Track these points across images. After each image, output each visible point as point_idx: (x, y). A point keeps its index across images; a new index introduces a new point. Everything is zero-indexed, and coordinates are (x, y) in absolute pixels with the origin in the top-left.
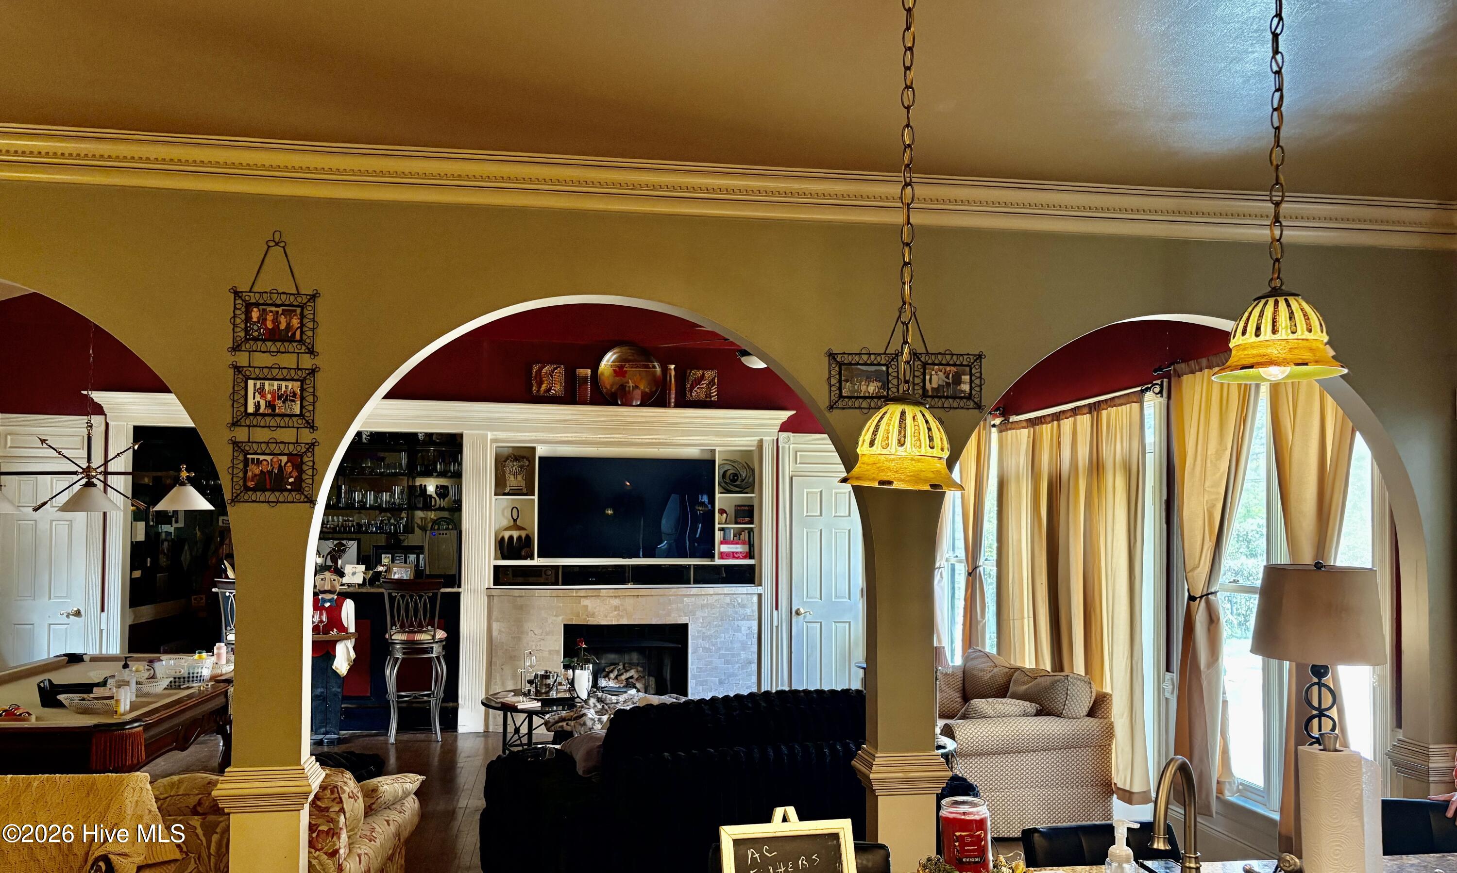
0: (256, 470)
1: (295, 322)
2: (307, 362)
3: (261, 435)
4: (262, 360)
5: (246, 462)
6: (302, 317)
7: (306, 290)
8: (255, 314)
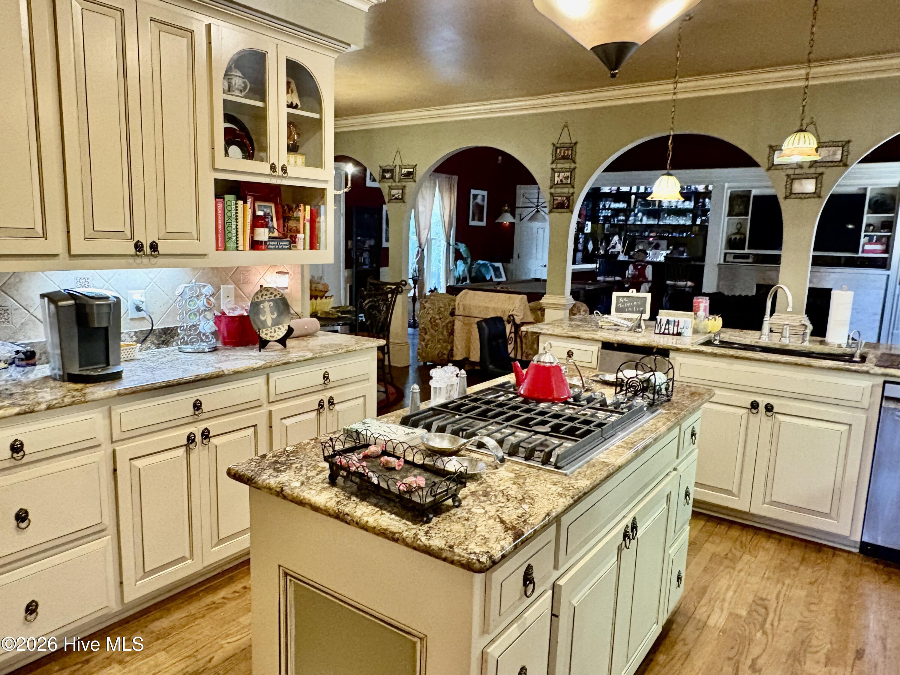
0: (556, 202)
1: (570, 152)
2: (573, 165)
3: (559, 190)
4: (559, 166)
5: (554, 200)
6: (572, 150)
7: (574, 141)
8: (558, 151)
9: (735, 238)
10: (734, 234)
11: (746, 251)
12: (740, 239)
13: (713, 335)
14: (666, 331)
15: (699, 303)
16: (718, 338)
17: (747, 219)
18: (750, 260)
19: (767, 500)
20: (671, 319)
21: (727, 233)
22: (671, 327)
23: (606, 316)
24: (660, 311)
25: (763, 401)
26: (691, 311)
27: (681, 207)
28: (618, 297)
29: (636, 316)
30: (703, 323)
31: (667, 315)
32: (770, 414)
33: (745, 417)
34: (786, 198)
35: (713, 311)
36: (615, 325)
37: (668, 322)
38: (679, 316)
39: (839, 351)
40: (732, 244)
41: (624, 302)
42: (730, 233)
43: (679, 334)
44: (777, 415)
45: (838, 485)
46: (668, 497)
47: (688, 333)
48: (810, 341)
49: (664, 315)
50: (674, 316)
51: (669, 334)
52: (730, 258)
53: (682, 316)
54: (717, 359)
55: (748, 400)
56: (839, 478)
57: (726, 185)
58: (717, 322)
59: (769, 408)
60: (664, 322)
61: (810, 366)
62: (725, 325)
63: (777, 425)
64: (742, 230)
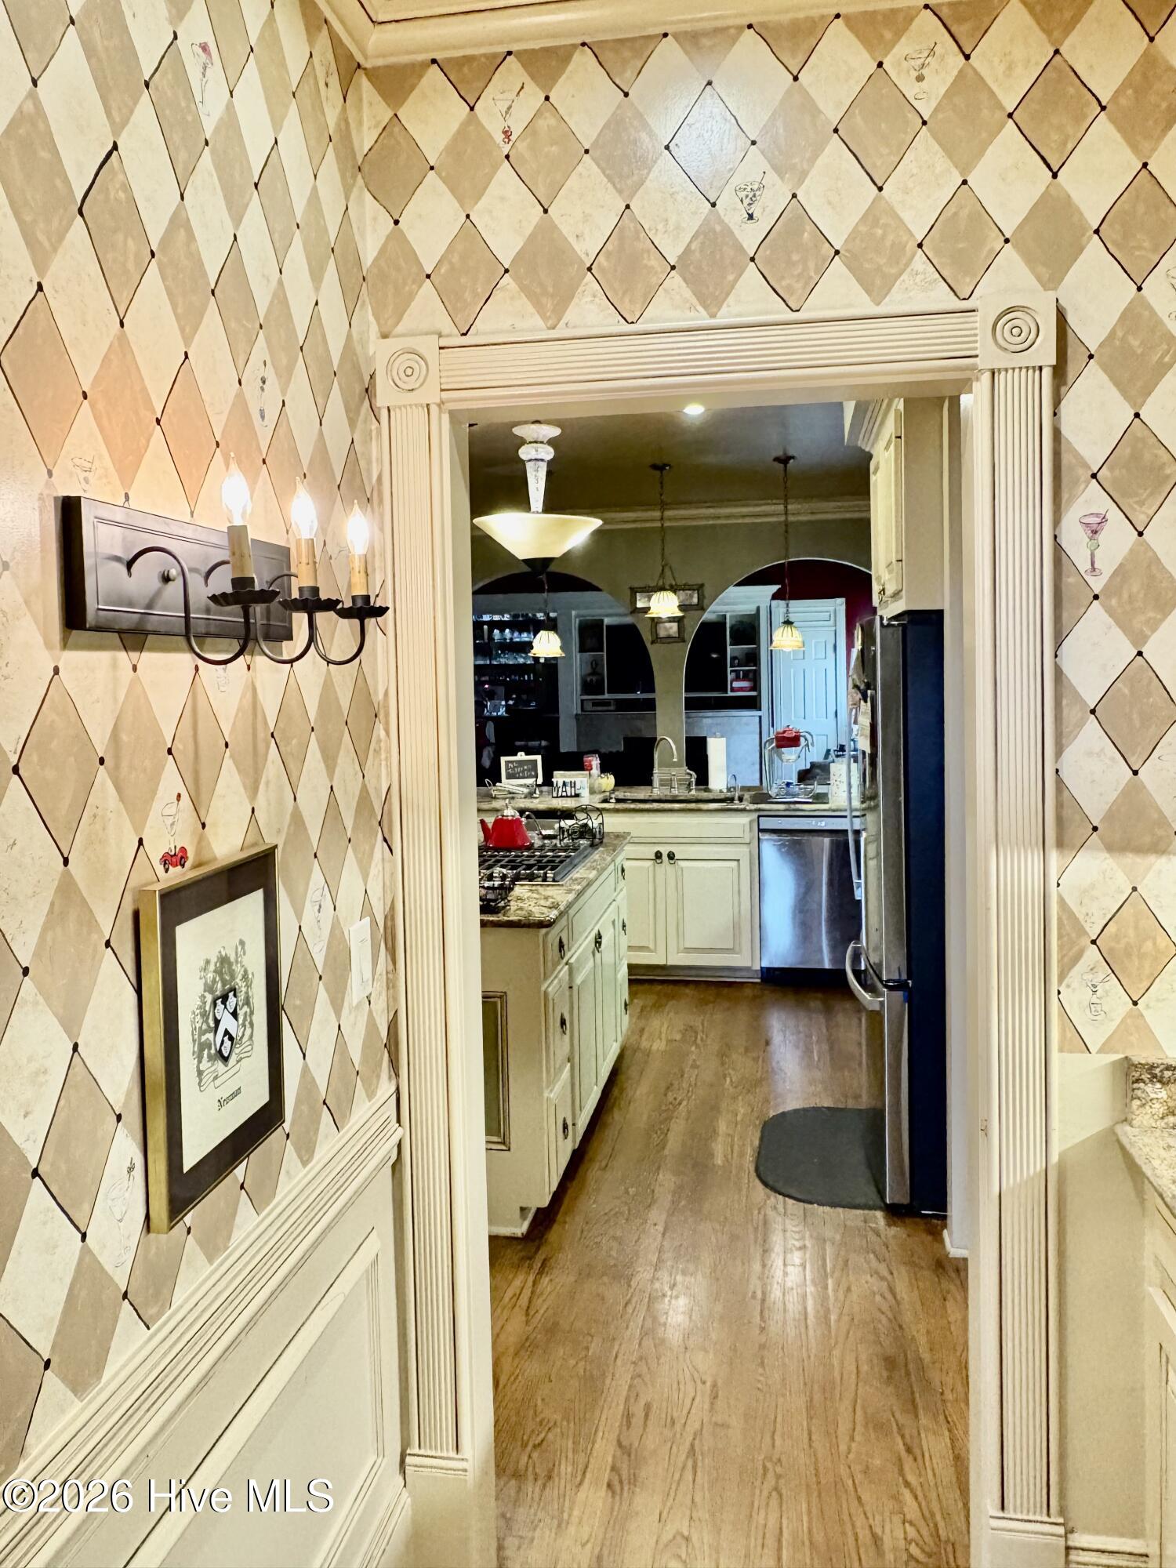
9: (591, 680)
10: (590, 675)
11: (607, 696)
12: (597, 681)
13: (608, 794)
14: (564, 794)
15: (590, 761)
16: (613, 796)
17: (602, 656)
18: (612, 708)
19: (682, 948)
20: (567, 780)
21: (581, 675)
22: (568, 789)
23: (498, 784)
24: (555, 773)
25: (665, 850)
26: (583, 769)
27: (518, 640)
28: (507, 763)
29: (530, 781)
30: (597, 782)
31: (562, 776)
32: (672, 862)
33: (651, 869)
34: (653, 642)
35: (604, 770)
36: (510, 793)
37: (564, 784)
38: (573, 776)
39: (722, 796)
40: (589, 687)
41: (514, 767)
42: (583, 673)
43: (577, 795)
44: (679, 862)
45: (736, 920)
46: (613, 922)
47: (585, 793)
48: (696, 790)
49: (559, 777)
50: (570, 776)
51: (567, 796)
52: (589, 706)
53: (577, 776)
54: (620, 815)
55: (651, 851)
56: (736, 910)
57: (574, 613)
58: (609, 781)
59: (671, 856)
60: (560, 784)
61: (699, 810)
62: (619, 784)
63: (680, 873)
64: (598, 670)
